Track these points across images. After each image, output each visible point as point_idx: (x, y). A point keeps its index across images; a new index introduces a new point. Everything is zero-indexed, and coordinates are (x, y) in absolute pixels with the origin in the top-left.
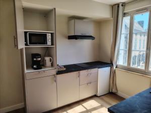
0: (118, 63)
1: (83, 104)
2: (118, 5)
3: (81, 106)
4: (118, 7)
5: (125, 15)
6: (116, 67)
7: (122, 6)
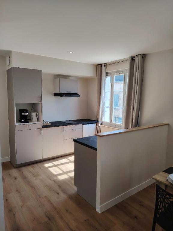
0: (103, 120)
1: (68, 158)
2: (101, 65)
3: (66, 159)
4: (101, 67)
5: (107, 74)
6: (101, 124)
7: (105, 66)
